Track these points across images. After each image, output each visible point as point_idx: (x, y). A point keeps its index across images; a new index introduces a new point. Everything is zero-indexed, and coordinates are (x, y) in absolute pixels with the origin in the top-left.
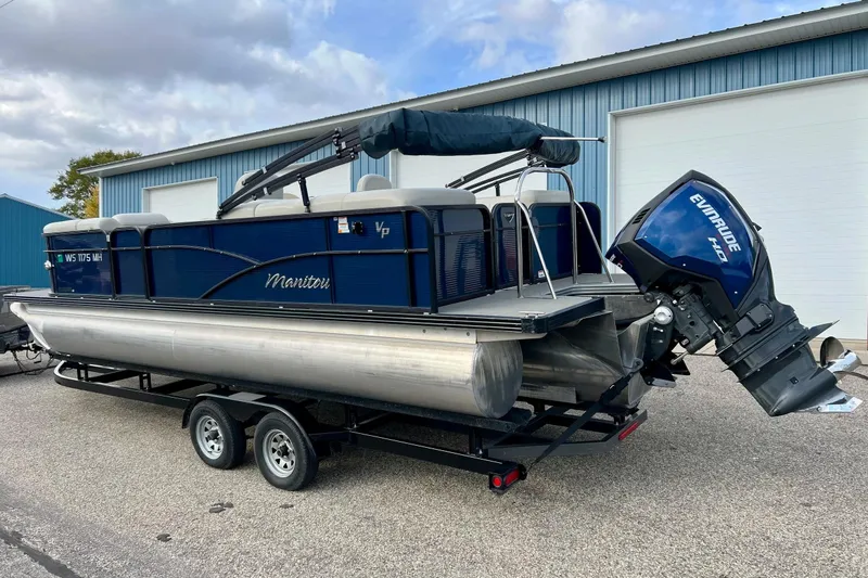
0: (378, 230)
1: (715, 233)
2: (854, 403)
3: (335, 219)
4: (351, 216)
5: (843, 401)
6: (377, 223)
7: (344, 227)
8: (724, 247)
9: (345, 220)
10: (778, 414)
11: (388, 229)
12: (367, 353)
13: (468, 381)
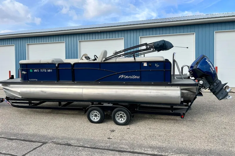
0: (156, 65)
1: (211, 67)
2: (231, 97)
3: (143, 63)
4: (148, 62)
5: (229, 97)
6: (156, 64)
7: (145, 65)
8: (212, 69)
9: (146, 63)
10: (220, 100)
11: (159, 66)
12: (150, 92)
13: (179, 97)
